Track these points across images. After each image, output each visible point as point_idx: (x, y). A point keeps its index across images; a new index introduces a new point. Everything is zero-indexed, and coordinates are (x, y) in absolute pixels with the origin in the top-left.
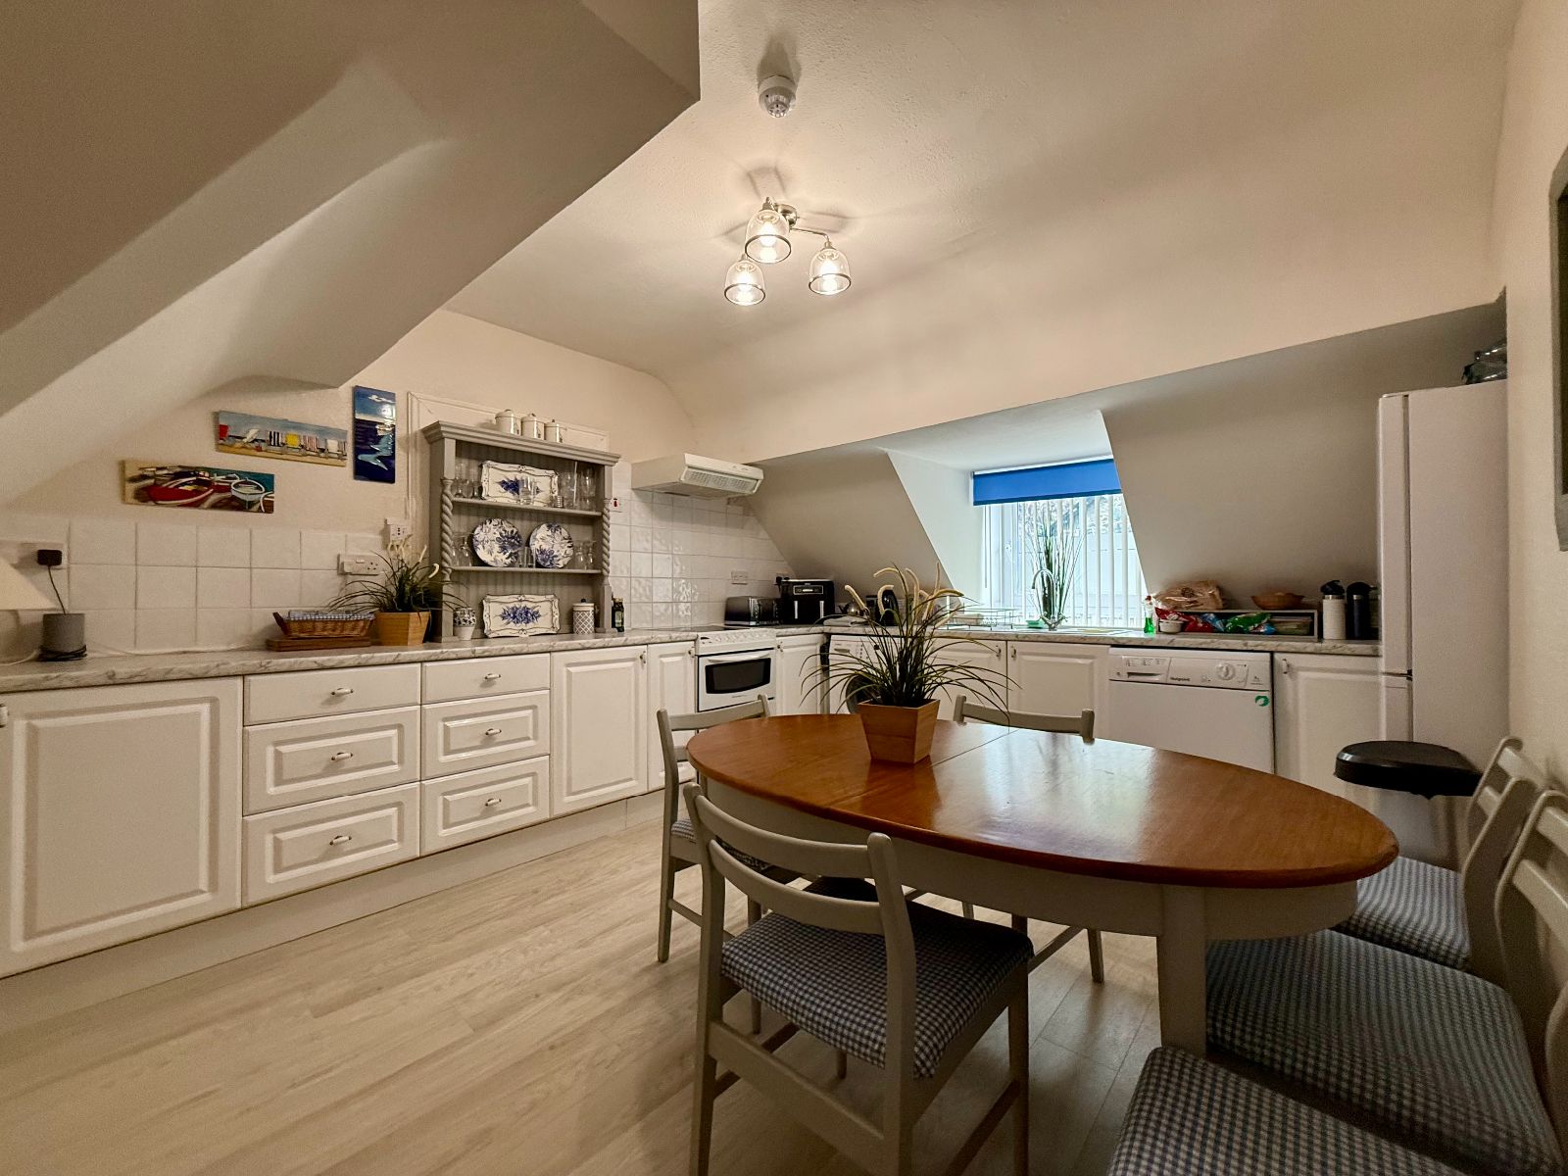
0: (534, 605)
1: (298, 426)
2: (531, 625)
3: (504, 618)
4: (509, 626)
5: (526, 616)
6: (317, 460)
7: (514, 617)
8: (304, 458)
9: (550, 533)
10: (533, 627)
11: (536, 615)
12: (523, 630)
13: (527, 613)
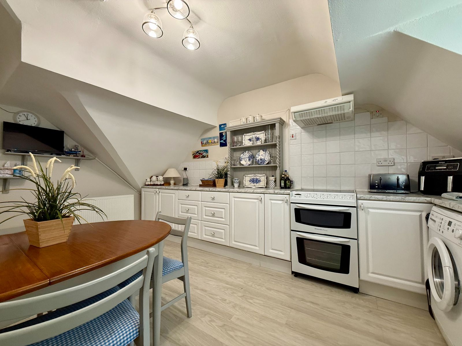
0: (259, 177)
1: (210, 138)
2: (258, 184)
3: (250, 182)
4: (251, 184)
5: (257, 181)
6: (214, 144)
7: (253, 181)
8: (212, 145)
9: (264, 153)
10: (258, 185)
11: (260, 181)
12: (255, 186)
13: (257, 180)
